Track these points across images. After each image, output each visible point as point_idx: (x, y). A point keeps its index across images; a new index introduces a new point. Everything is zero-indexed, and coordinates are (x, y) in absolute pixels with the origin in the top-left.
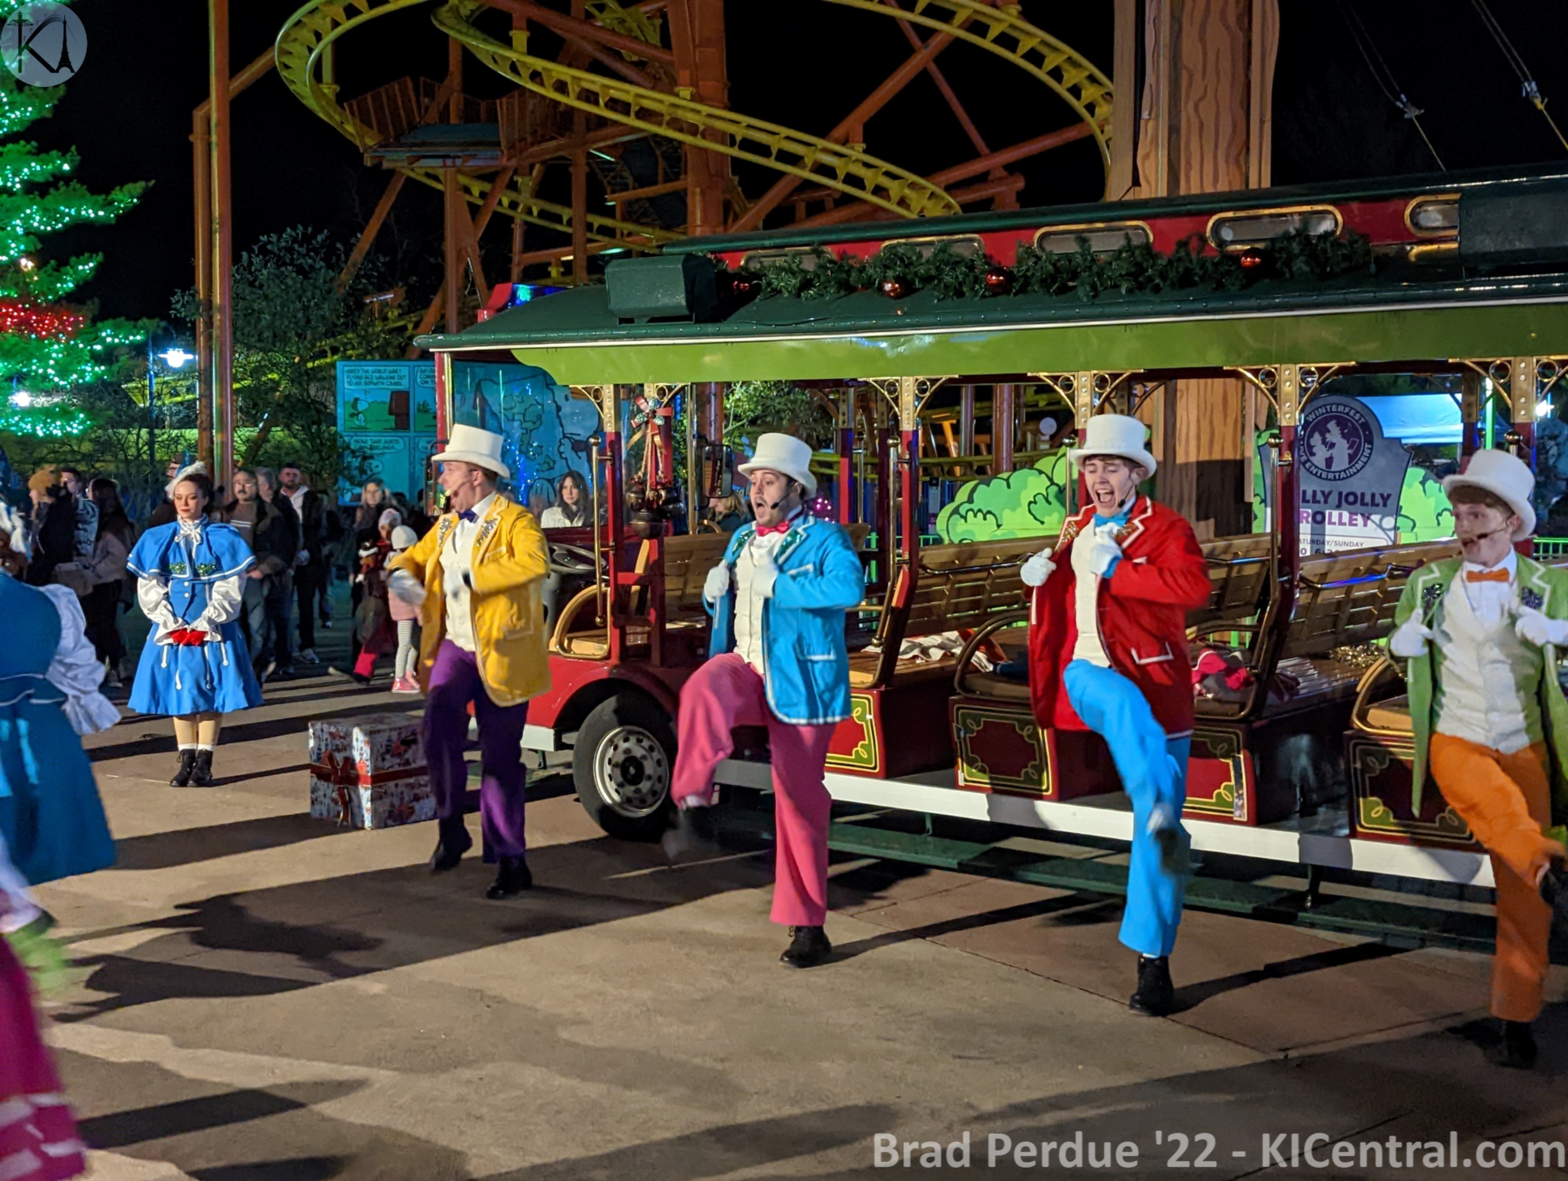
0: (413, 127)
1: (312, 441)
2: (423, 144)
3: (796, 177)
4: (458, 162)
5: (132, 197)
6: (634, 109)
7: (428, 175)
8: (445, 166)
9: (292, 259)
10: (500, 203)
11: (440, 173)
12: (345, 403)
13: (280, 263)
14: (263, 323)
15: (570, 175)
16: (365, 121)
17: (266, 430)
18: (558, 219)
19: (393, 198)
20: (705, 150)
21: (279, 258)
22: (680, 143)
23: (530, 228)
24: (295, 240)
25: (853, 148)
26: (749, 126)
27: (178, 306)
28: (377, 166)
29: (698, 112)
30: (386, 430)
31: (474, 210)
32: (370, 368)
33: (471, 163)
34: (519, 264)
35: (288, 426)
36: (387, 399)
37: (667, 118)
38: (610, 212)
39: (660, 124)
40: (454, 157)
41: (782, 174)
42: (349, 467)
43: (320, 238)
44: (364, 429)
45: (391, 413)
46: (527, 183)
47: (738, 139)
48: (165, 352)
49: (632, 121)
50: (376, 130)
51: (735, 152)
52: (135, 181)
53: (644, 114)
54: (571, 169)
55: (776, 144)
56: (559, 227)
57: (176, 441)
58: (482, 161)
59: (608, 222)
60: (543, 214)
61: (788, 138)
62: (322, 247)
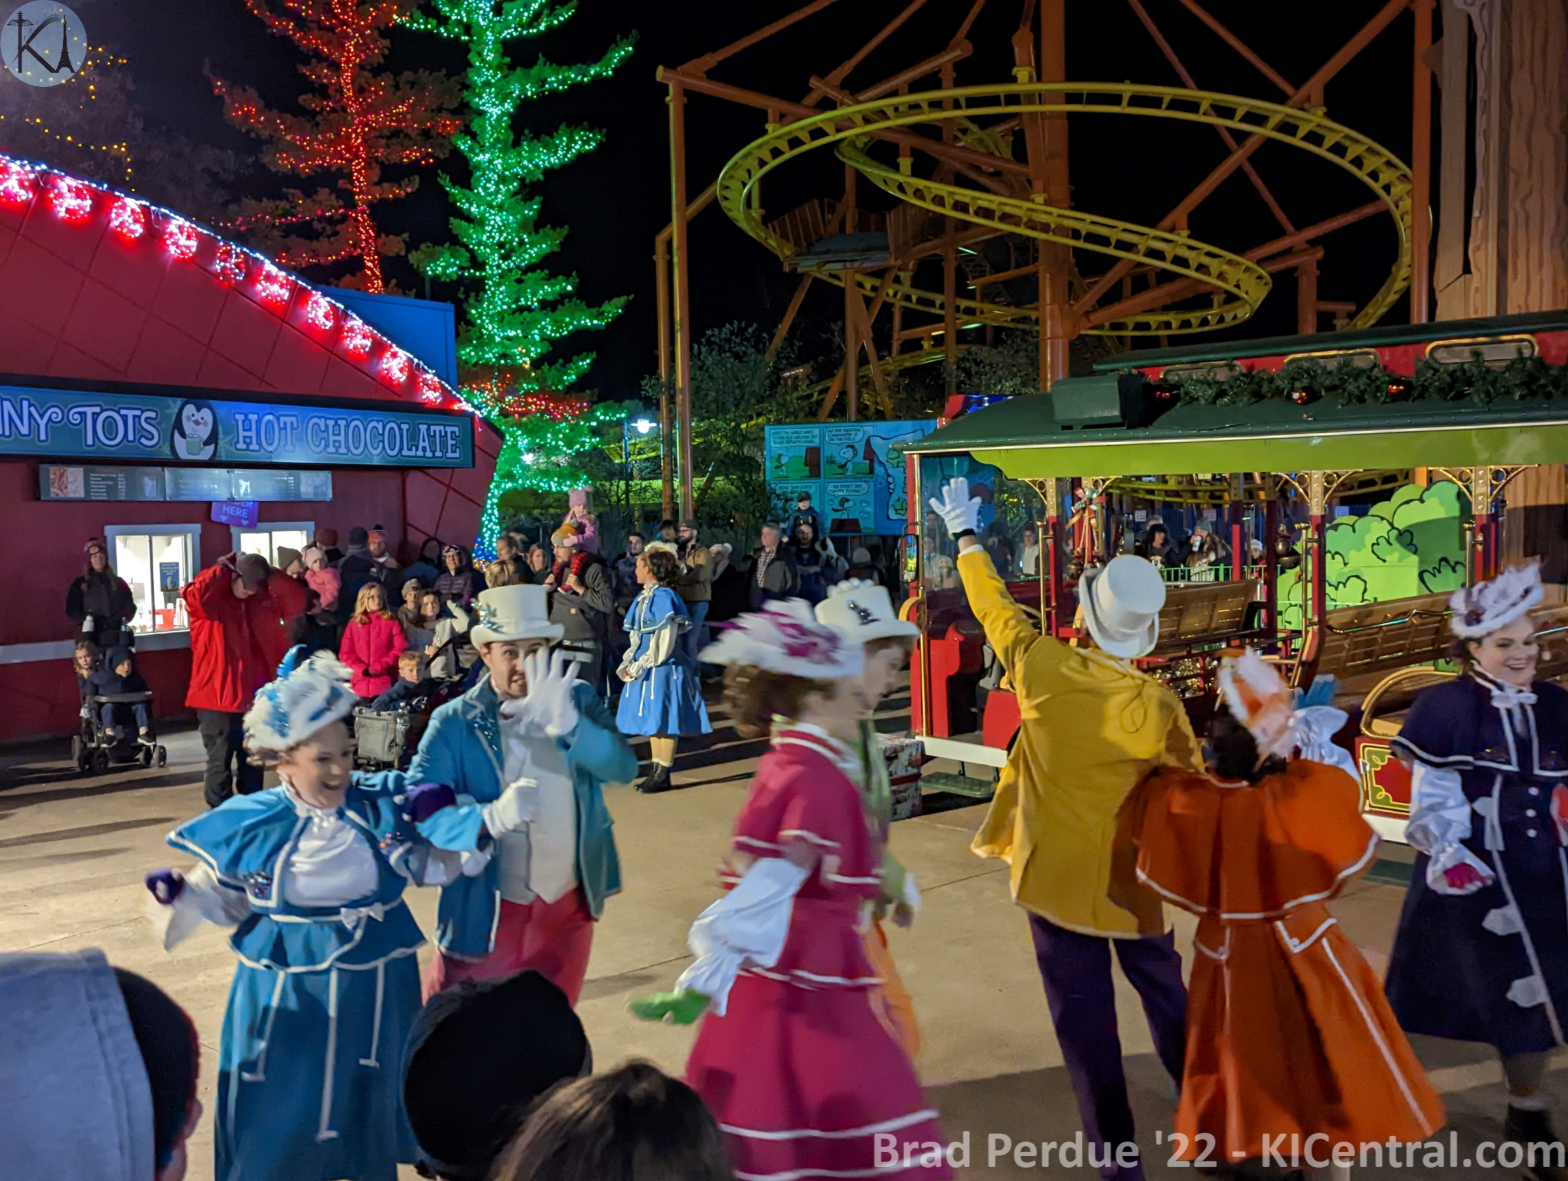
0: (820, 239)
1: (746, 488)
2: (827, 252)
3: (1131, 261)
4: (857, 264)
5: (617, 308)
6: (997, 214)
7: (832, 276)
8: (845, 268)
9: (730, 348)
10: (887, 295)
11: (842, 274)
12: (771, 458)
13: (721, 350)
14: (710, 398)
15: (942, 269)
16: (784, 236)
17: (710, 480)
18: (932, 304)
19: (803, 295)
20: (1055, 243)
21: (720, 347)
22: (1034, 239)
23: (906, 312)
24: (732, 333)
25: (1179, 235)
26: (1093, 223)
27: (647, 388)
28: (794, 271)
29: (1050, 213)
30: (802, 478)
31: (868, 301)
32: (789, 430)
33: (867, 265)
34: (898, 339)
35: (727, 477)
36: (803, 454)
37: (1025, 220)
38: (971, 295)
39: (1017, 224)
40: (852, 261)
41: (1117, 259)
42: (775, 508)
43: (750, 330)
44: (786, 478)
45: (806, 464)
46: (906, 276)
47: (1083, 233)
48: (636, 422)
49: (995, 224)
50: (792, 244)
51: (1081, 244)
52: (619, 295)
53: (1005, 218)
54: (943, 264)
55: (1114, 236)
56: (933, 310)
57: (645, 490)
58: (875, 262)
59: (972, 304)
60: (920, 301)
61: (1125, 230)
62: (752, 337)
